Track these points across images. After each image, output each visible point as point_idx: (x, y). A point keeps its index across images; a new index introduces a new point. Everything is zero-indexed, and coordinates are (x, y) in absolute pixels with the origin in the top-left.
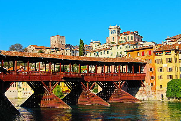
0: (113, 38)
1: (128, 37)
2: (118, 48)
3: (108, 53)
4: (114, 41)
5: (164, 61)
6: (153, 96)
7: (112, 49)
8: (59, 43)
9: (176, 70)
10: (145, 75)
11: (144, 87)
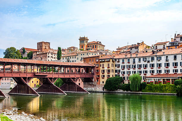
0: (82, 46)
1: (93, 46)
2: (82, 55)
3: (75, 58)
4: (82, 49)
5: (105, 65)
6: (98, 88)
7: (78, 55)
8: (44, 47)
9: (112, 72)
10: (93, 74)
11: (93, 82)
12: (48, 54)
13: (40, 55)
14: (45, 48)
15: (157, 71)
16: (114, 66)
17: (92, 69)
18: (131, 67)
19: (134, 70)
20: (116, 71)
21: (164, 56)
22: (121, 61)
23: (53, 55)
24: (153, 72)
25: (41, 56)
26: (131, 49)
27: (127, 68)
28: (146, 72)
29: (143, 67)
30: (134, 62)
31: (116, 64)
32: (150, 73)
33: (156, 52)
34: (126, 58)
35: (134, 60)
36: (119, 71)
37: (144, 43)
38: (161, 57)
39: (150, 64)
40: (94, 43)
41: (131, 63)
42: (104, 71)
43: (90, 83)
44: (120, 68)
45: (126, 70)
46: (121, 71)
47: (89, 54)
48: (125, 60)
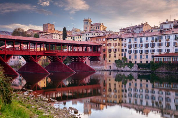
0: (86, 27)
1: (96, 27)
2: (87, 35)
3: (80, 38)
4: (86, 30)
5: (112, 44)
6: (104, 67)
7: (83, 35)
8: (49, 28)
9: (119, 51)
10: (100, 53)
11: (99, 60)
12: (54, 35)
13: (46, 35)
14: (51, 29)
15: (165, 50)
16: (121, 45)
17: (99, 48)
18: (138, 46)
19: (141, 49)
20: (122, 50)
21: (173, 35)
22: (128, 40)
23: (58, 35)
24: (161, 51)
25: (48, 36)
26: (135, 30)
27: (134, 47)
28: (154, 51)
29: (151, 46)
30: (141, 41)
31: (122, 43)
32: (158, 52)
33: (164, 31)
34: (133, 38)
35: (141, 39)
36: (126, 50)
37: (148, 24)
38: (170, 36)
39: (158, 43)
40: (97, 24)
41: (138, 42)
42: (110, 50)
43: (97, 62)
44: (127, 47)
45: (133, 49)
46: (128, 50)
47: (94, 34)
48: (131, 39)
